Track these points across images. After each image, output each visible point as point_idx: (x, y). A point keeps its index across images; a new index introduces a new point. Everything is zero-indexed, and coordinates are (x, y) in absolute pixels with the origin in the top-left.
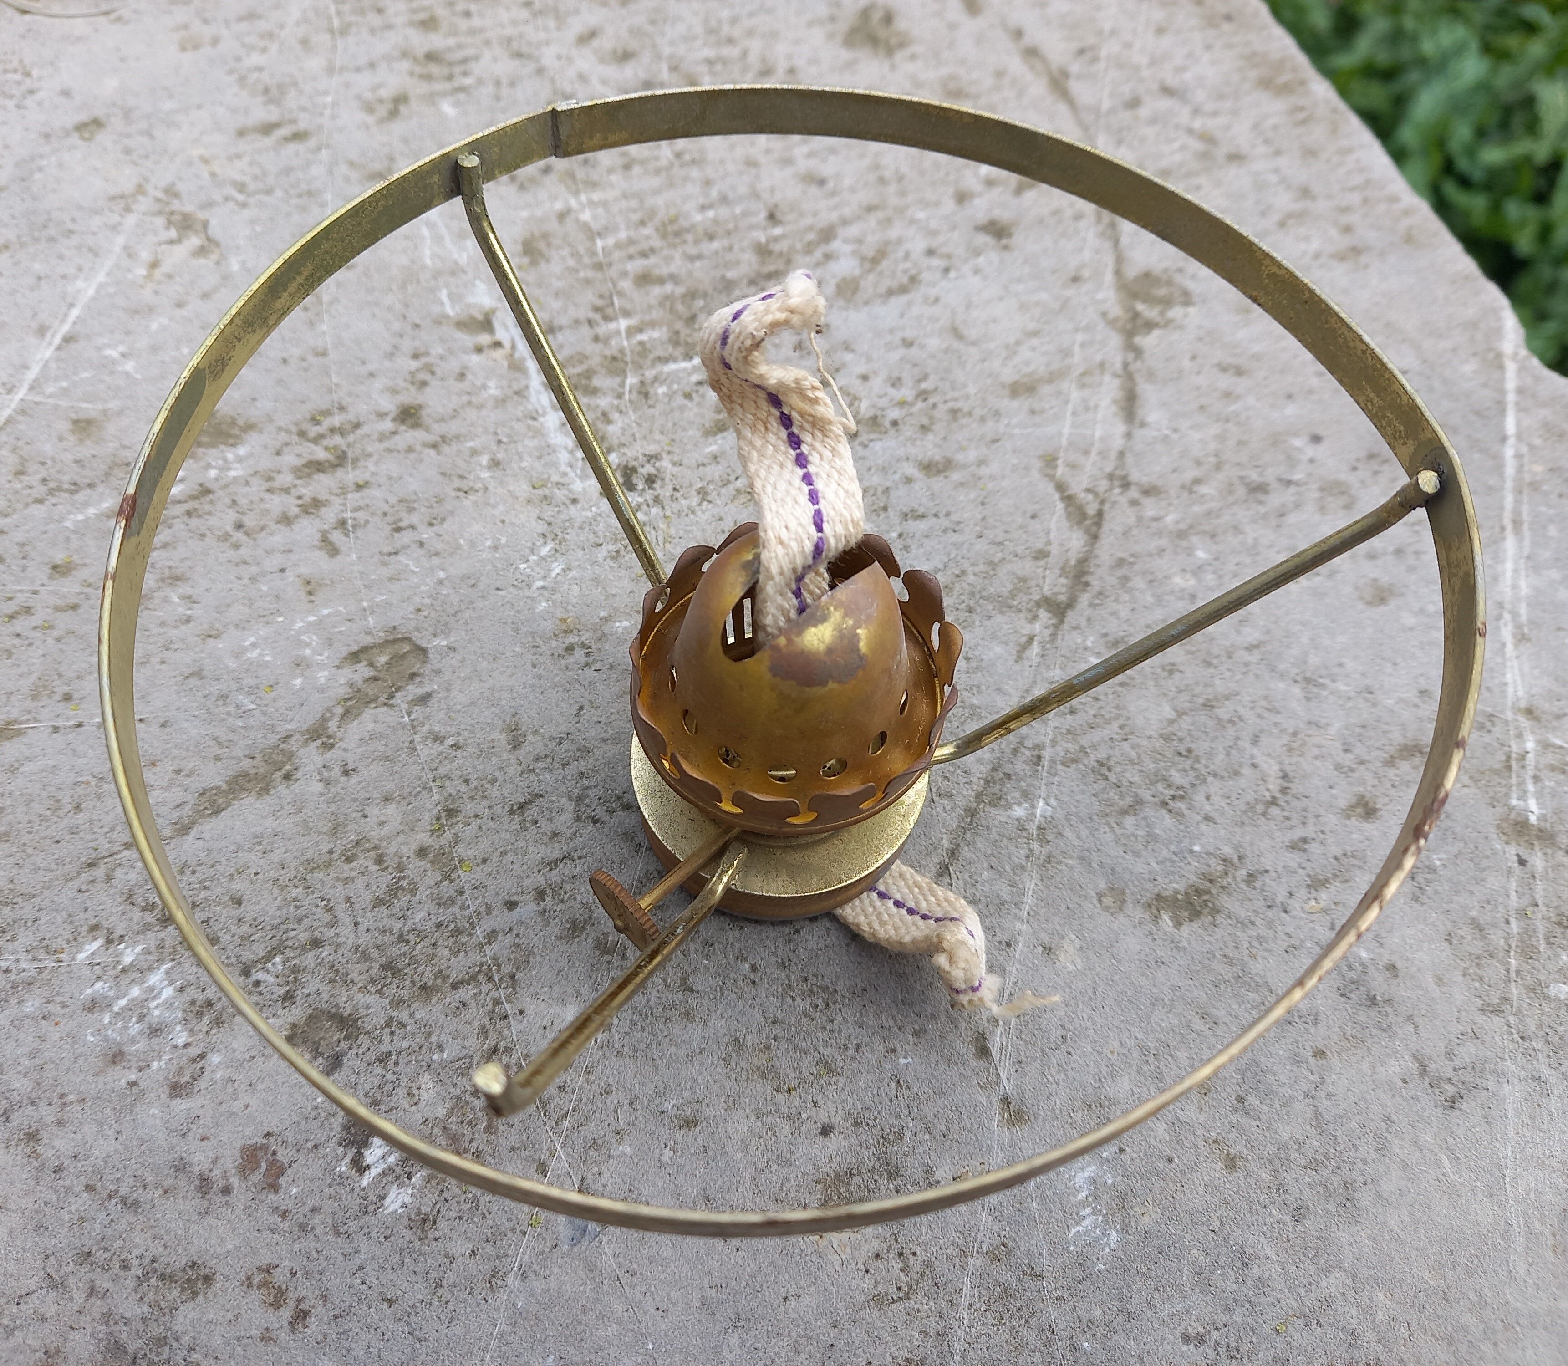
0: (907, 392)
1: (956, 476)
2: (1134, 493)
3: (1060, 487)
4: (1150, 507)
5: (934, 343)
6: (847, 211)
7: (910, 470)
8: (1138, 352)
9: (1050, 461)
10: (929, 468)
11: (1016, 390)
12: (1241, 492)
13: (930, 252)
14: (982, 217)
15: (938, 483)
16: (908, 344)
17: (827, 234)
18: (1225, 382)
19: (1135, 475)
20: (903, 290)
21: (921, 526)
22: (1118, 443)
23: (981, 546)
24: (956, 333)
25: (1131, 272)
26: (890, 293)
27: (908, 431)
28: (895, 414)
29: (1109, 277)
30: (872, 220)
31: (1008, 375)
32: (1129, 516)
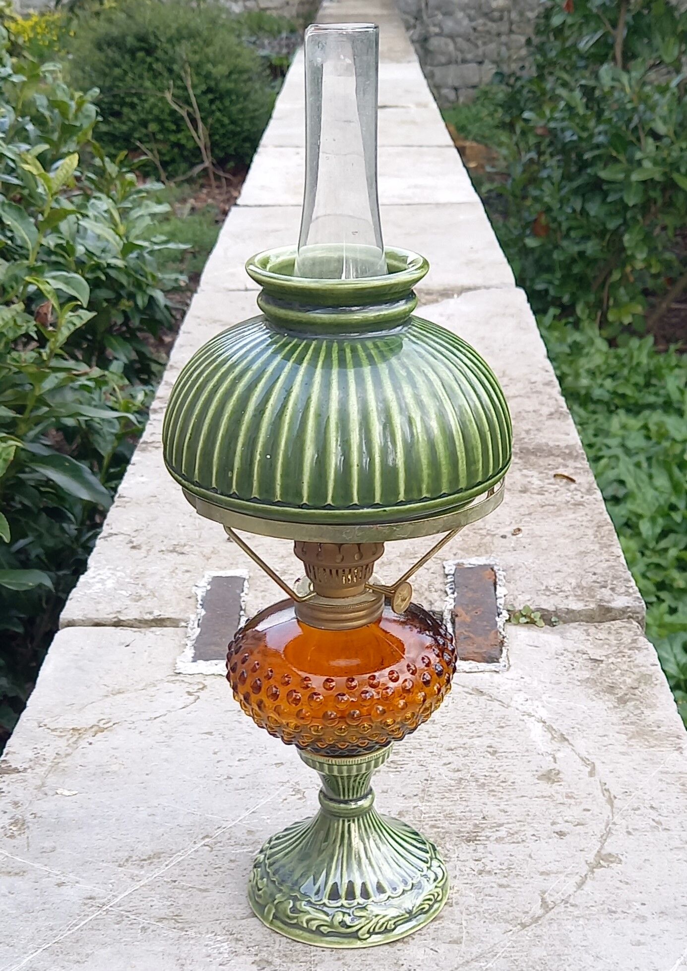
0: (504, 867)
1: (508, 889)
2: (568, 905)
3: (542, 899)
4: (571, 909)
5: (521, 857)
6: (510, 821)
7: (493, 885)
8: (593, 872)
9: (544, 893)
10: (500, 886)
11: (542, 873)
12: (606, 911)
13: (534, 835)
14: (557, 830)
15: (501, 890)
16: (511, 855)
17: (501, 825)
18: (619, 884)
19: (571, 901)
20: (518, 843)
21: (491, 898)
22: (571, 892)
23: (507, 906)
24: (530, 856)
25: (603, 852)
26: (514, 843)
27: (499, 876)
28: (497, 871)
29: (595, 852)
30: (518, 824)
31: (542, 870)
32: (563, 910)
